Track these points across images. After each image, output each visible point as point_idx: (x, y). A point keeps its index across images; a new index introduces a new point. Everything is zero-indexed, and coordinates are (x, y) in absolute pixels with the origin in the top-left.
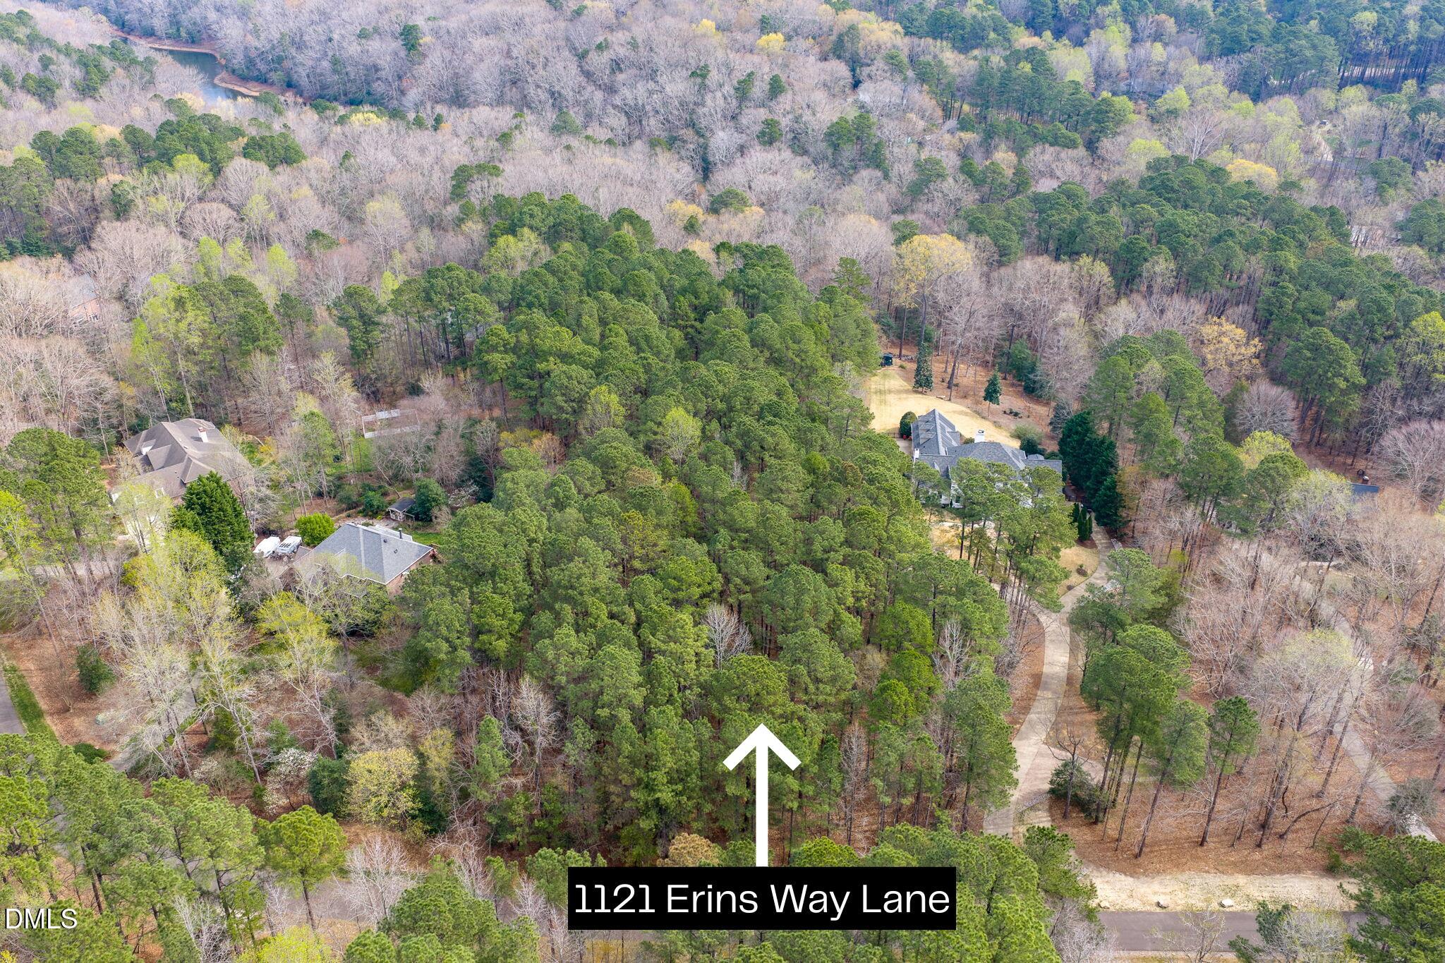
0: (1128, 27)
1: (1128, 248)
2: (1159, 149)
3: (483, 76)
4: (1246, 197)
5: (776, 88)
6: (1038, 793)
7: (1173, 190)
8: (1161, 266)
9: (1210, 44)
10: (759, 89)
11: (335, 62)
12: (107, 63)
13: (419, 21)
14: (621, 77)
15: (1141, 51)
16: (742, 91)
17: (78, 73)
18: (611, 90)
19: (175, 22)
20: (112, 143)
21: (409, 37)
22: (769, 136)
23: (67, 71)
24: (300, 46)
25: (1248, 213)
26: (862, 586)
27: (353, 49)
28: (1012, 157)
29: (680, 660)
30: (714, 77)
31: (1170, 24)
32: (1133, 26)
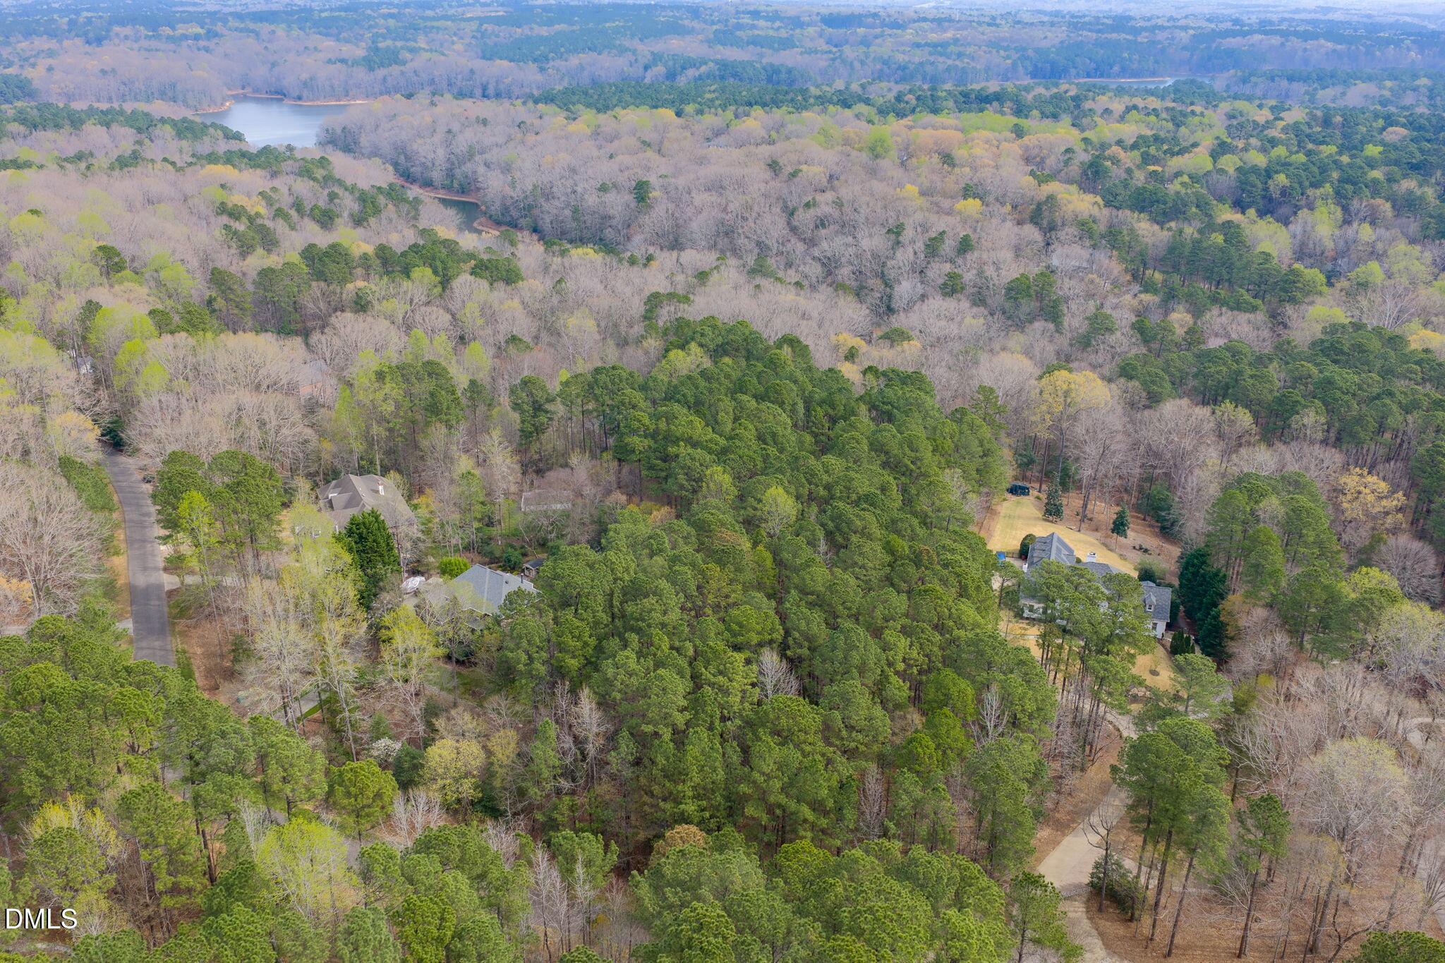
0: (1339, 209)
1: (1280, 401)
2: (1341, 316)
3: (699, 226)
4: (1418, 363)
5: (965, 246)
6: (1078, 886)
7: (1342, 353)
8: (1311, 418)
9: (1425, 227)
10: (948, 246)
11: (575, 210)
12: (382, 200)
13: (653, 179)
14: (823, 232)
15: (1350, 231)
16: (932, 248)
17: (356, 207)
18: (811, 242)
19: (450, 174)
20: (365, 257)
21: (641, 191)
22: (951, 288)
23: (349, 204)
24: (548, 196)
25: (1419, 378)
26: (914, 654)
27: (592, 200)
28: (1188, 318)
29: (727, 693)
30: (908, 233)
31: (1386, 208)
32: (1345, 209)
